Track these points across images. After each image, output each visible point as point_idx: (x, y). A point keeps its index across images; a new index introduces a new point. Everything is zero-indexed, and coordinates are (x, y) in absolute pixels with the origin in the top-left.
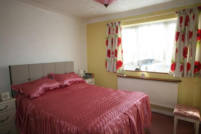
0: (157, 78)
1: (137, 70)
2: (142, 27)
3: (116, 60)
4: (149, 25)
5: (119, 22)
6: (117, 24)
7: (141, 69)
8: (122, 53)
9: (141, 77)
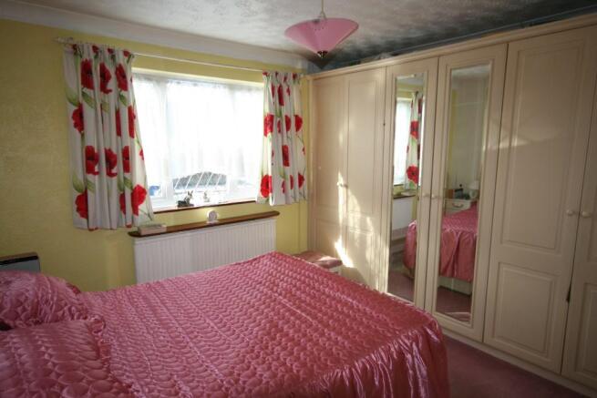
0: (235, 217)
1: (184, 205)
2: (179, 83)
3: (131, 184)
4: (195, 83)
5: (126, 54)
6: (121, 59)
7: (191, 202)
8: (143, 159)
9: (208, 222)
